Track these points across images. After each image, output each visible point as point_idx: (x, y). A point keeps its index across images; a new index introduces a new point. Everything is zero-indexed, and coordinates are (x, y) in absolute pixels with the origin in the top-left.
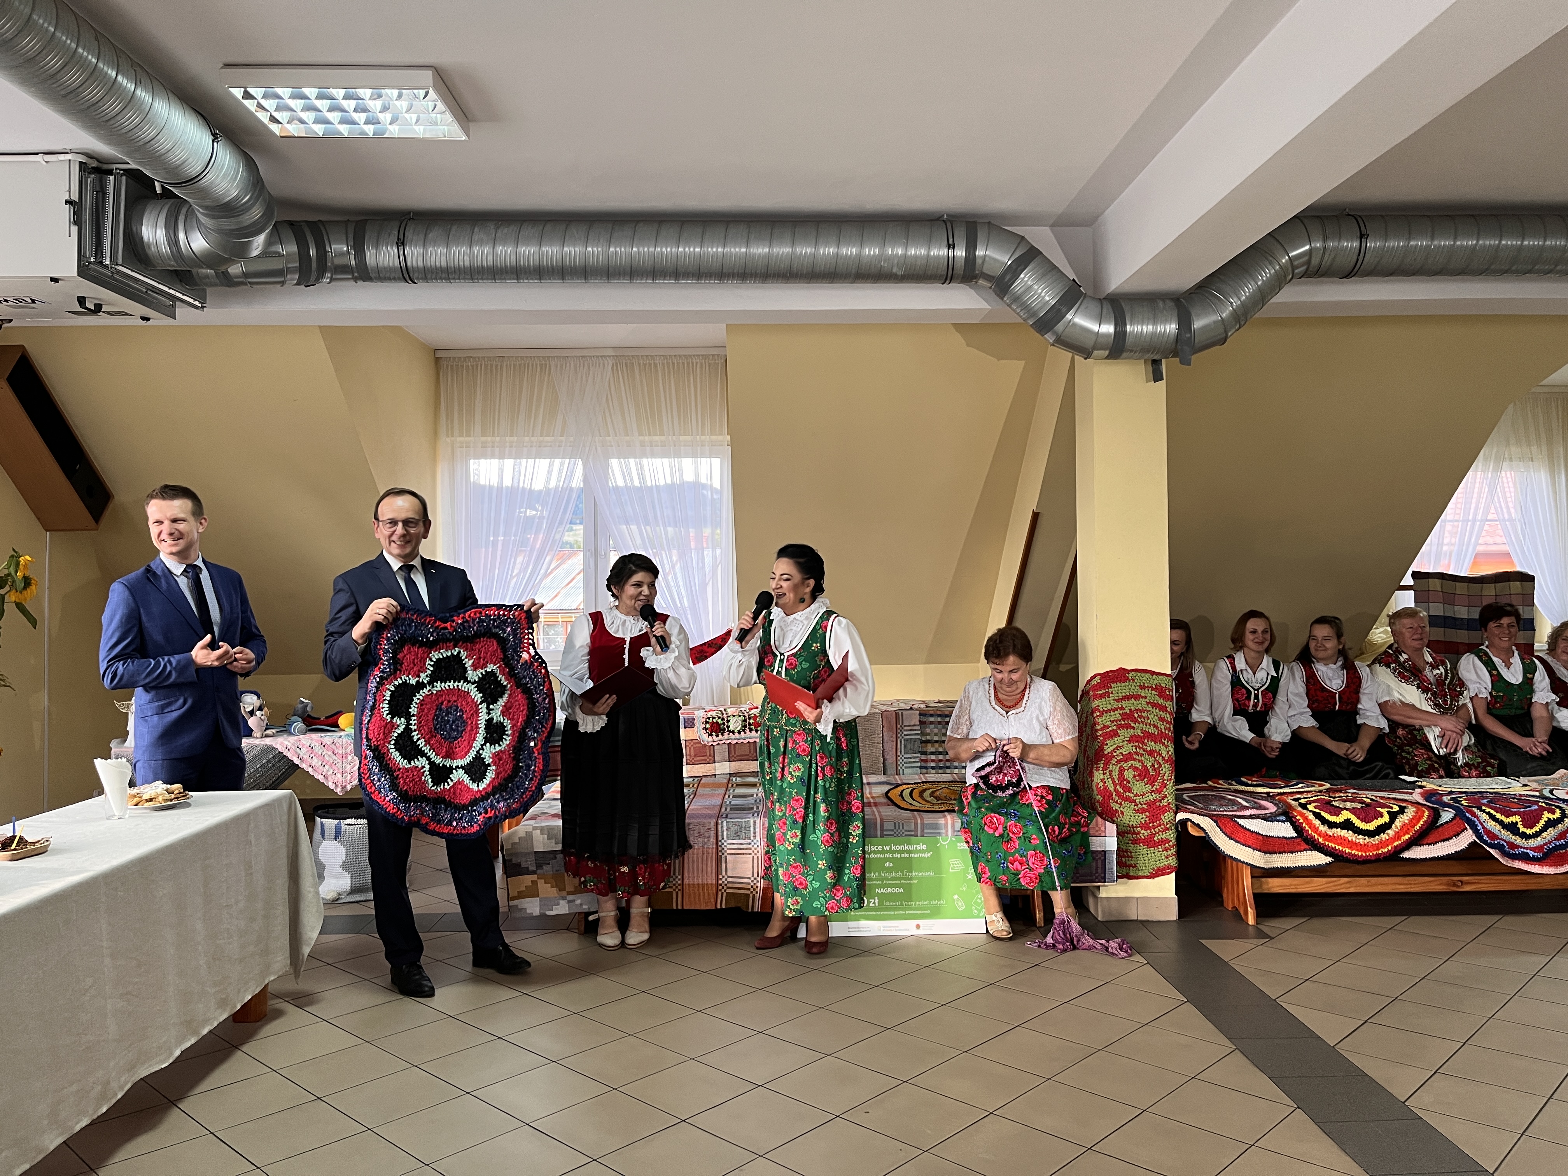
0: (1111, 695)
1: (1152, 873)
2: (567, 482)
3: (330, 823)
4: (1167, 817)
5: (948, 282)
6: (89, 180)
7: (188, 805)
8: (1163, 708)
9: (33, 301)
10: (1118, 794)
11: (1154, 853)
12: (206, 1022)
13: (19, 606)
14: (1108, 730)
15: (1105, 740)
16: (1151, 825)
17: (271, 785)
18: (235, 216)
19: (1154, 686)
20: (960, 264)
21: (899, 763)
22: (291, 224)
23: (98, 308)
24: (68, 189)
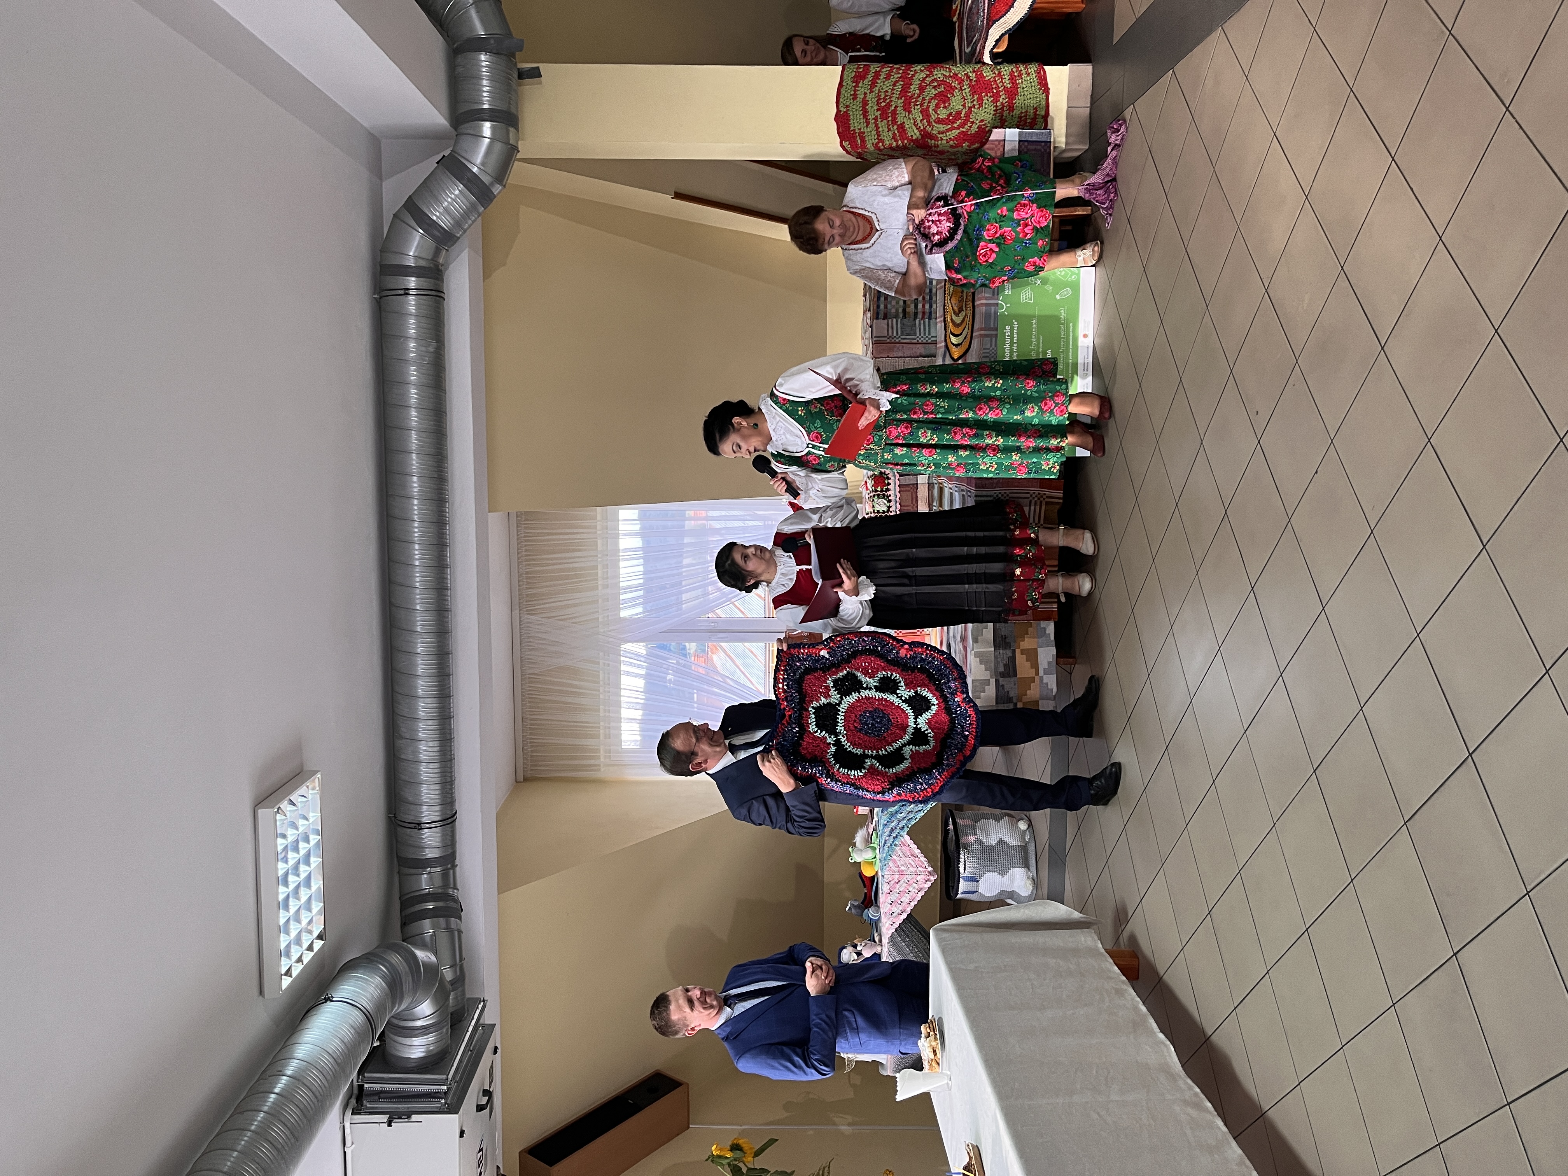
0: (862, 130)
1: (1044, 91)
2: (642, 659)
3: (963, 886)
4: (988, 74)
5: (442, 295)
6: (368, 1106)
7: (940, 1019)
8: (877, 75)
9: (481, 1150)
10: (962, 125)
11: (1023, 88)
12: (1136, 1009)
13: (757, 1154)
14: (898, 135)
15: (907, 138)
16: (995, 91)
17: (925, 938)
18: (400, 978)
19: (854, 84)
20: (425, 283)
21: (925, 341)
22: (404, 925)
23: (487, 1093)
24: (377, 1125)
